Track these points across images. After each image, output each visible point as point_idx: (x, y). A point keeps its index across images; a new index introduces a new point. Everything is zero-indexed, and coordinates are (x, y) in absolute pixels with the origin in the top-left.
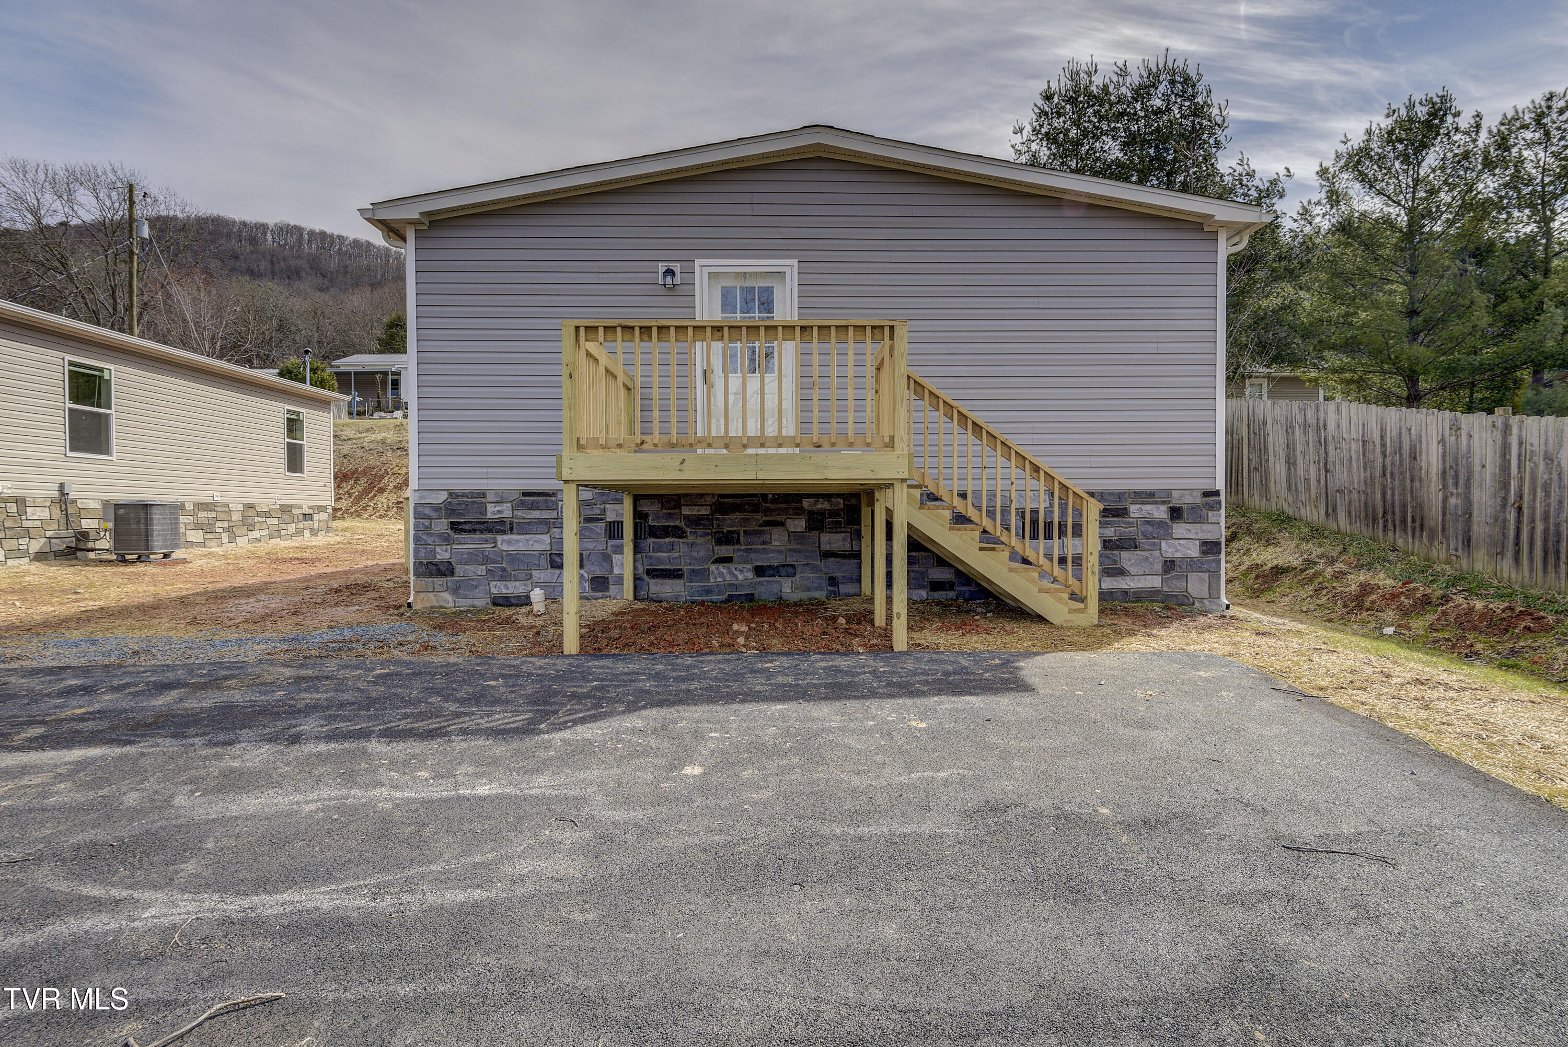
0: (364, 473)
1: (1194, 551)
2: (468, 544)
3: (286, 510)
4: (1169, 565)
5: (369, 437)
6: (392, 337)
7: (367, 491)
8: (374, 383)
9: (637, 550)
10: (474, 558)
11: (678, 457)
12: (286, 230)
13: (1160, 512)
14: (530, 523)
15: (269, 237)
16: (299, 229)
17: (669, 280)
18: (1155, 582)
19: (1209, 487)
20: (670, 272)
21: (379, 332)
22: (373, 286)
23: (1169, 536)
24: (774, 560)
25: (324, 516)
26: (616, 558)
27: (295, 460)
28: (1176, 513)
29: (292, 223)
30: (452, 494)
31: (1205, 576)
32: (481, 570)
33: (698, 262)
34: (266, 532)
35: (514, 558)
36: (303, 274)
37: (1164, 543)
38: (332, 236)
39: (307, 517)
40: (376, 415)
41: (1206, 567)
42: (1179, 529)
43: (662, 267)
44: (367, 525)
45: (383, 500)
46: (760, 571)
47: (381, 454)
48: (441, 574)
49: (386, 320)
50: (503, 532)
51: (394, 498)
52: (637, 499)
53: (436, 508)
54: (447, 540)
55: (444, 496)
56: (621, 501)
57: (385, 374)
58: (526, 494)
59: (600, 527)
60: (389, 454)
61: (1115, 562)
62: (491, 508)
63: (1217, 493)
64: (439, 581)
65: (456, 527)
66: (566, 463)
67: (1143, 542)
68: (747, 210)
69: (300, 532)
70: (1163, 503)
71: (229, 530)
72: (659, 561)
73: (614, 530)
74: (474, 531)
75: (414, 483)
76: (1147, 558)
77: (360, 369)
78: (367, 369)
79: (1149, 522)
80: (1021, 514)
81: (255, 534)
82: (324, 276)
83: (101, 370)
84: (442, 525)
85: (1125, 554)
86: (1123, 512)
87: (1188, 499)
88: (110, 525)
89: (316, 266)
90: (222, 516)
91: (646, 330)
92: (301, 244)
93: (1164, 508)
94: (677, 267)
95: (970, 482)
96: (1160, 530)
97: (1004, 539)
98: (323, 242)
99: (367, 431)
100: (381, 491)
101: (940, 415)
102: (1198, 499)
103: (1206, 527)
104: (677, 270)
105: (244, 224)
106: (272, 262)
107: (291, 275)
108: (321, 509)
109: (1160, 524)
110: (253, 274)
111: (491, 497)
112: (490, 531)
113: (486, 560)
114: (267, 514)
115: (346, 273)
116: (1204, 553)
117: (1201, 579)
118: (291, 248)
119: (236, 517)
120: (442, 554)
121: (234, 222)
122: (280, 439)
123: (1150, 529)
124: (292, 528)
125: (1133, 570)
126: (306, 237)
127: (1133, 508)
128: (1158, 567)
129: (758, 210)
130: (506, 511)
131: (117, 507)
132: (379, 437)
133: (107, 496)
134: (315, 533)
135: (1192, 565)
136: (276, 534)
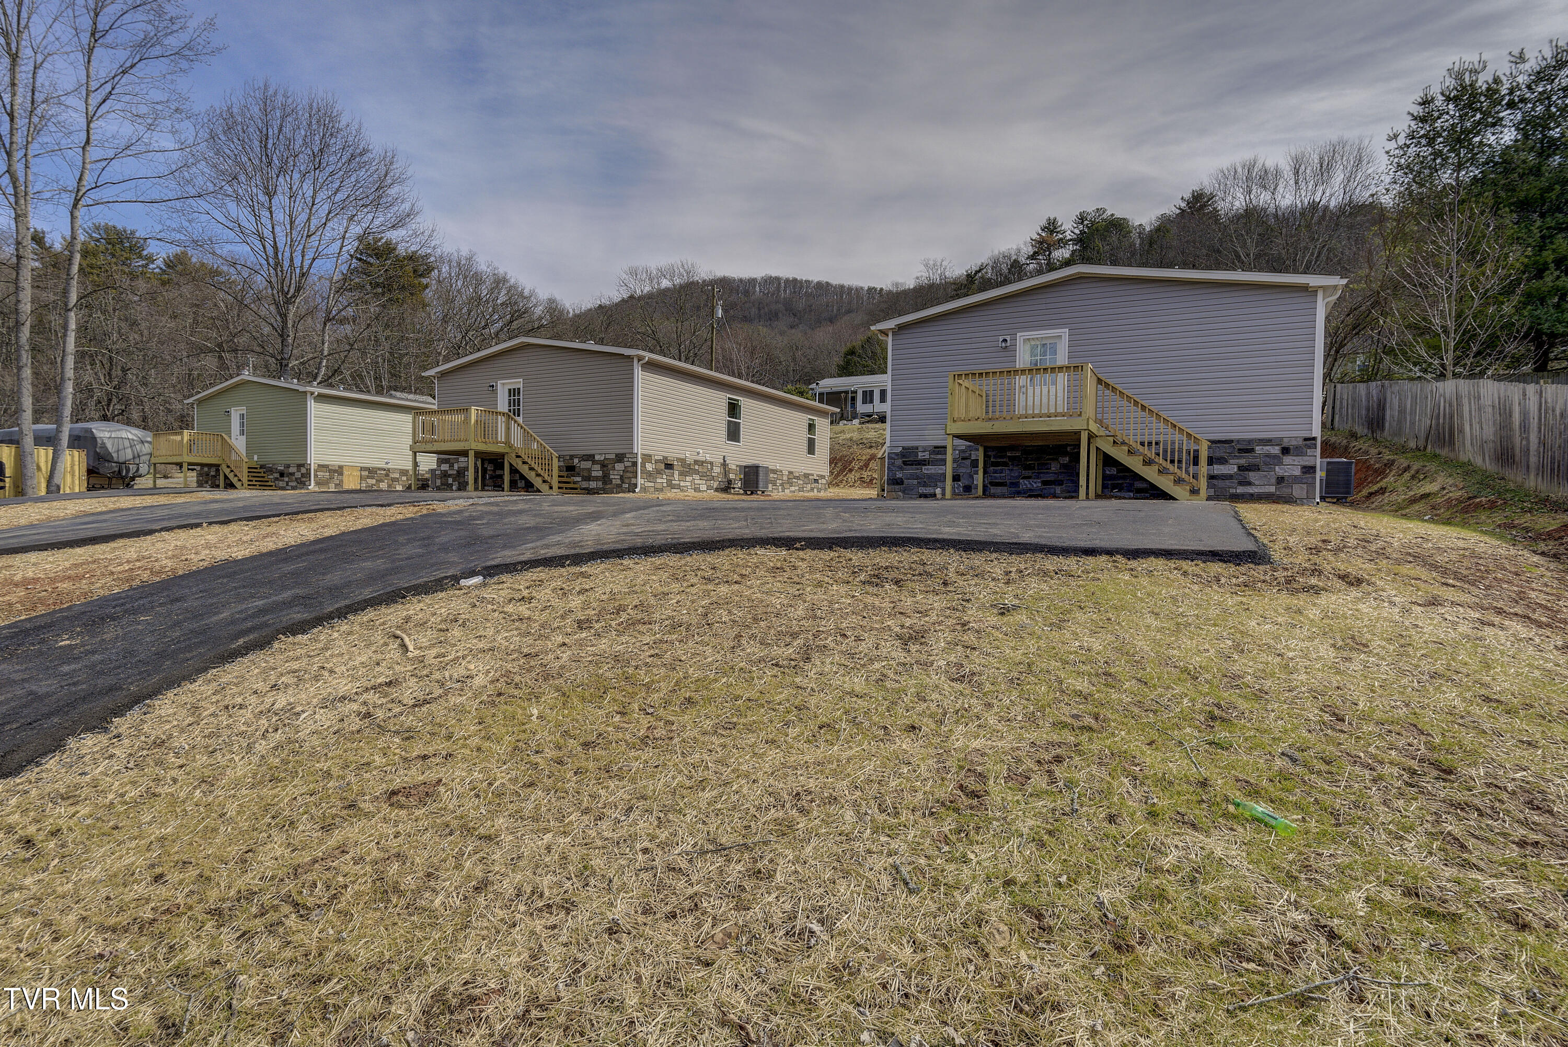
0: (840, 460)
1: (1297, 472)
2: (910, 470)
3: (806, 476)
4: (1280, 480)
5: (843, 436)
6: (848, 363)
7: (842, 471)
8: (839, 399)
9: (985, 472)
10: (912, 477)
11: (991, 423)
12: (770, 281)
13: (1276, 450)
14: (937, 460)
15: (758, 289)
16: (778, 279)
17: (1004, 344)
18: (1272, 489)
19: (1308, 435)
20: (1005, 341)
21: (838, 360)
22: (831, 320)
23: (1280, 463)
24: (1051, 478)
25: (824, 481)
26: (975, 476)
27: (811, 448)
28: (1286, 451)
29: (773, 275)
30: (904, 448)
31: (1305, 486)
32: (915, 482)
33: (1018, 335)
34: (797, 488)
35: (930, 476)
36: (780, 315)
37: (1277, 468)
38: (801, 282)
39: (816, 481)
40: (841, 423)
41: (1305, 481)
42: (1287, 459)
43: (1001, 339)
44: (843, 491)
45: (851, 476)
46: (1045, 483)
47: (850, 447)
48: (898, 484)
49: (844, 349)
50: (925, 465)
51: (858, 475)
52: (986, 449)
53: (896, 454)
54: (901, 469)
55: (901, 449)
56: (978, 450)
57: (846, 392)
58: (936, 447)
59: (968, 462)
60: (855, 447)
61: (1246, 478)
62: (920, 454)
63: (1314, 439)
64: (897, 487)
65: (905, 463)
66: (948, 427)
67: (1263, 467)
68: (1043, 307)
69: (812, 489)
70: (1277, 445)
71: (782, 485)
72: (996, 478)
73: (975, 464)
74: (912, 465)
75: (888, 444)
76: (1266, 476)
77: (828, 390)
78: (834, 389)
79: (1268, 456)
80: (1189, 452)
81: (793, 489)
82: (795, 315)
83: (738, 401)
84: (899, 462)
85: (1251, 474)
86: (1252, 450)
87: (1294, 443)
88: (742, 476)
89: (789, 308)
90: (780, 477)
91: (981, 374)
92: (779, 291)
93: (1277, 448)
94: (1008, 338)
95: (1147, 436)
96: (1275, 460)
97: (1156, 460)
98: (794, 287)
99: (841, 433)
100: (851, 470)
101: (1125, 403)
102: (1301, 442)
103: (1305, 458)
104: (1008, 340)
105: (741, 280)
106: (759, 309)
107: (773, 317)
108: (823, 477)
109: (1275, 457)
110: (746, 319)
111: (920, 449)
112: (919, 464)
113: (917, 478)
114: (798, 478)
115: (811, 311)
116: (1304, 473)
117: (1302, 488)
118: (772, 295)
119: (785, 478)
120: (899, 475)
121: (734, 280)
122: (805, 435)
123: (1268, 459)
124: (809, 486)
125: (1256, 483)
126: (783, 285)
127: (1257, 448)
128: (1273, 481)
129: (1050, 306)
130: (926, 455)
131: (745, 467)
132: (848, 436)
133: (739, 463)
134: (819, 490)
135: (1296, 480)
136: (801, 490)
